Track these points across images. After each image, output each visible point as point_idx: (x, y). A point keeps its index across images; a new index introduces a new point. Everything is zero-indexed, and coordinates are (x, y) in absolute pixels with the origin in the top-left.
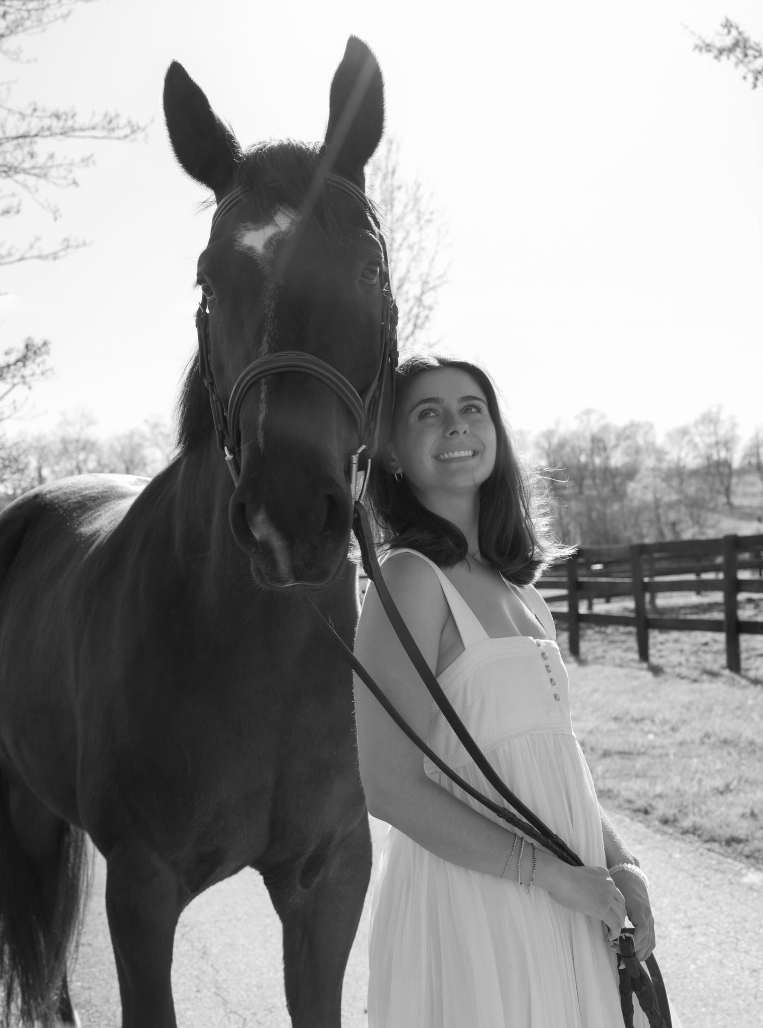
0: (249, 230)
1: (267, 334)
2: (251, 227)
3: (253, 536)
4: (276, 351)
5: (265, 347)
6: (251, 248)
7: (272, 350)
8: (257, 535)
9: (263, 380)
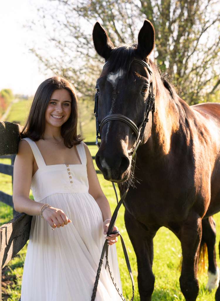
0: (112, 75)
1: (112, 108)
2: (112, 74)
3: (102, 166)
4: (114, 114)
5: (111, 112)
6: (111, 81)
7: (113, 113)
8: (103, 166)
9: (109, 122)
